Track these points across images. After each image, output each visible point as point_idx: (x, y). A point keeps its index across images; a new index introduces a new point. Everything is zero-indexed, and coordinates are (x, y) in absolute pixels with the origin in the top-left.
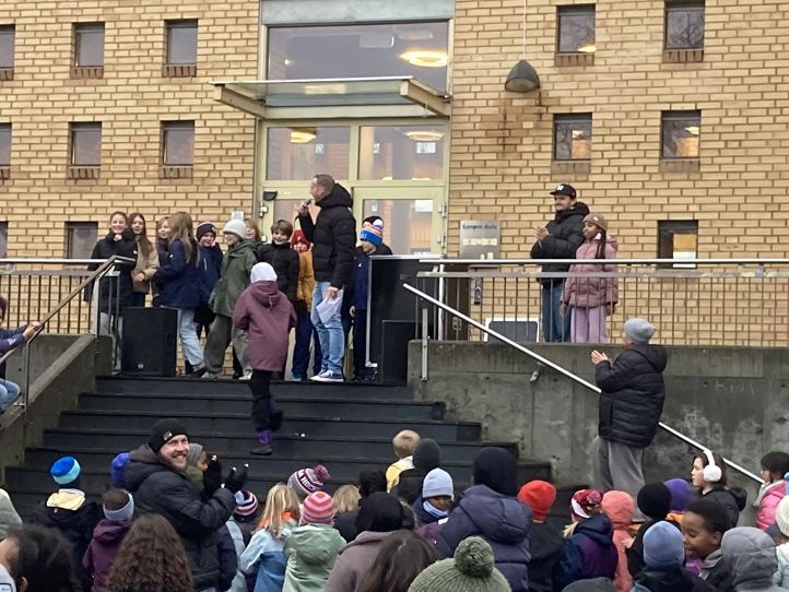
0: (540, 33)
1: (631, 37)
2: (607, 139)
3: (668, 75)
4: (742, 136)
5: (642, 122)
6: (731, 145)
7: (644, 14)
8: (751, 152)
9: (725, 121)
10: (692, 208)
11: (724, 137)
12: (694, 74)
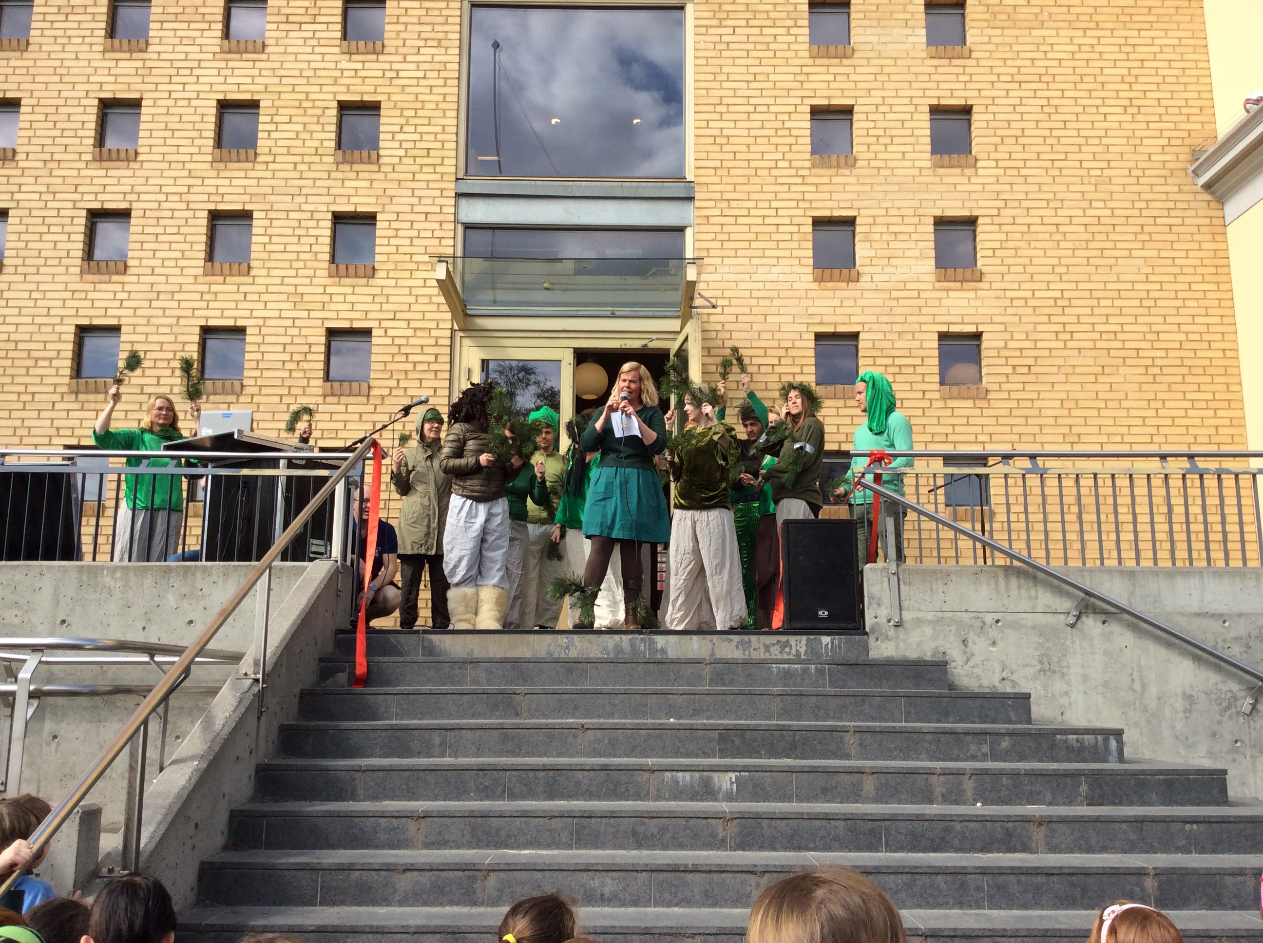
0: (795, 245)
1: (899, 253)
2: (879, 361)
3: (943, 294)
4: (1031, 361)
5: (917, 344)
6: (1020, 370)
7: (911, 229)
8: (1041, 378)
9: (1011, 344)
10: (981, 438)
11: (1011, 361)
12: (972, 294)
